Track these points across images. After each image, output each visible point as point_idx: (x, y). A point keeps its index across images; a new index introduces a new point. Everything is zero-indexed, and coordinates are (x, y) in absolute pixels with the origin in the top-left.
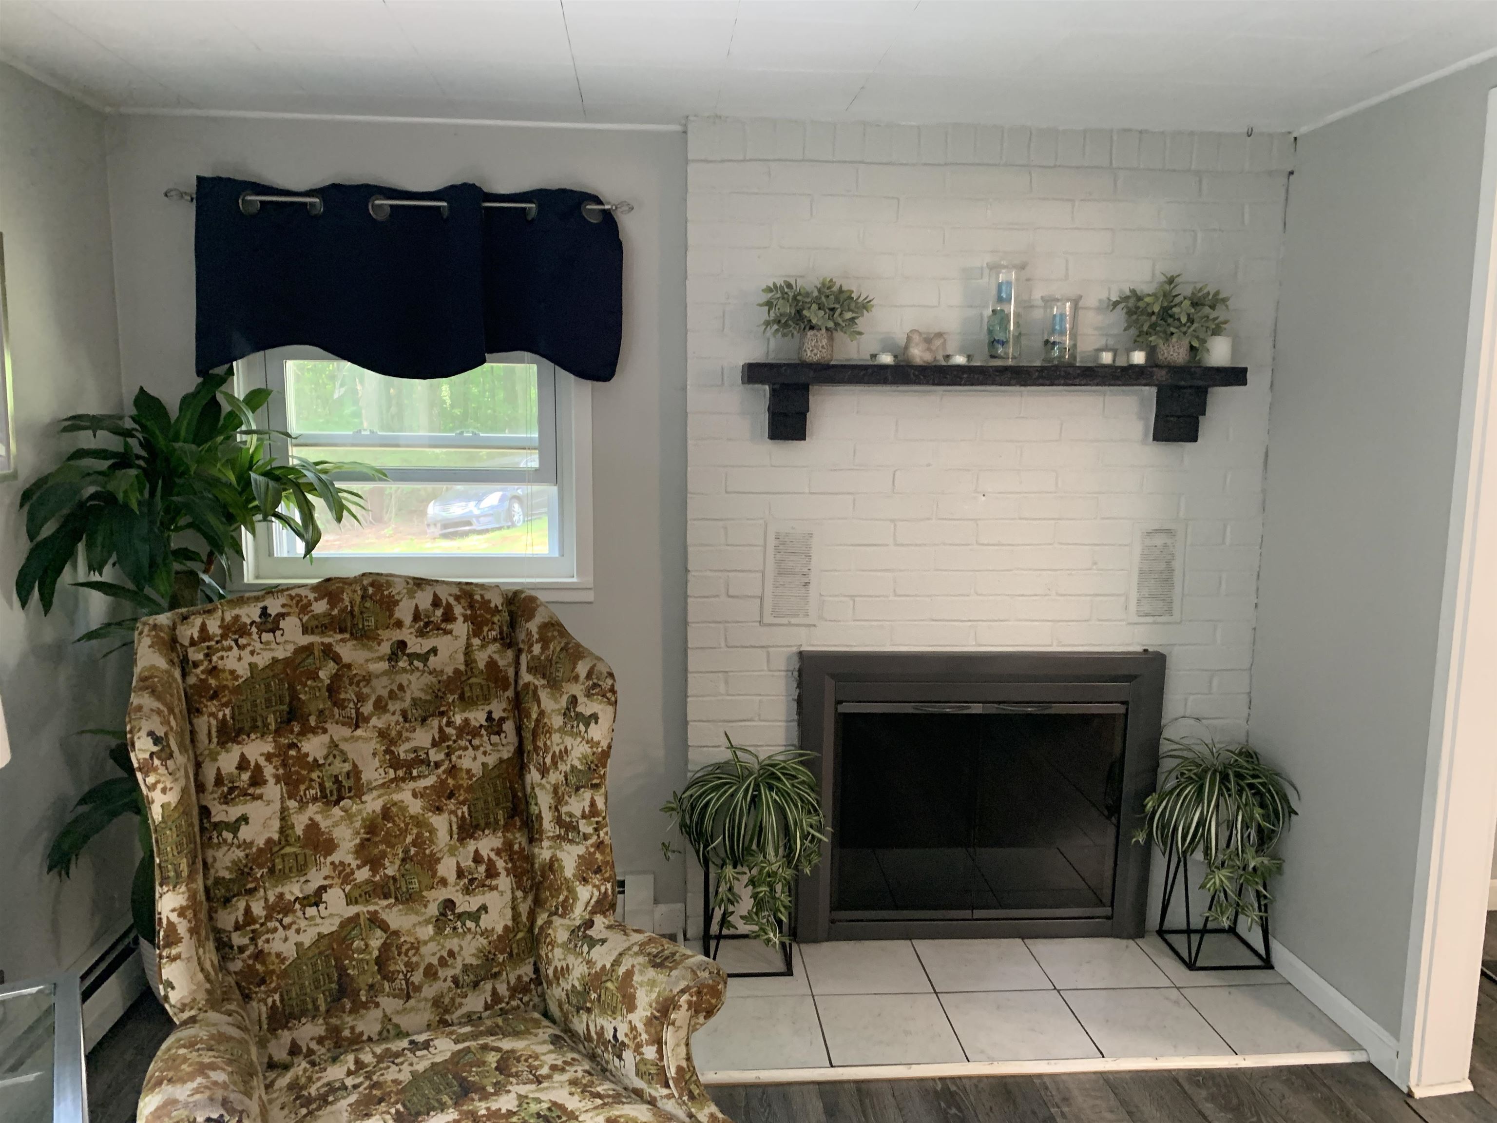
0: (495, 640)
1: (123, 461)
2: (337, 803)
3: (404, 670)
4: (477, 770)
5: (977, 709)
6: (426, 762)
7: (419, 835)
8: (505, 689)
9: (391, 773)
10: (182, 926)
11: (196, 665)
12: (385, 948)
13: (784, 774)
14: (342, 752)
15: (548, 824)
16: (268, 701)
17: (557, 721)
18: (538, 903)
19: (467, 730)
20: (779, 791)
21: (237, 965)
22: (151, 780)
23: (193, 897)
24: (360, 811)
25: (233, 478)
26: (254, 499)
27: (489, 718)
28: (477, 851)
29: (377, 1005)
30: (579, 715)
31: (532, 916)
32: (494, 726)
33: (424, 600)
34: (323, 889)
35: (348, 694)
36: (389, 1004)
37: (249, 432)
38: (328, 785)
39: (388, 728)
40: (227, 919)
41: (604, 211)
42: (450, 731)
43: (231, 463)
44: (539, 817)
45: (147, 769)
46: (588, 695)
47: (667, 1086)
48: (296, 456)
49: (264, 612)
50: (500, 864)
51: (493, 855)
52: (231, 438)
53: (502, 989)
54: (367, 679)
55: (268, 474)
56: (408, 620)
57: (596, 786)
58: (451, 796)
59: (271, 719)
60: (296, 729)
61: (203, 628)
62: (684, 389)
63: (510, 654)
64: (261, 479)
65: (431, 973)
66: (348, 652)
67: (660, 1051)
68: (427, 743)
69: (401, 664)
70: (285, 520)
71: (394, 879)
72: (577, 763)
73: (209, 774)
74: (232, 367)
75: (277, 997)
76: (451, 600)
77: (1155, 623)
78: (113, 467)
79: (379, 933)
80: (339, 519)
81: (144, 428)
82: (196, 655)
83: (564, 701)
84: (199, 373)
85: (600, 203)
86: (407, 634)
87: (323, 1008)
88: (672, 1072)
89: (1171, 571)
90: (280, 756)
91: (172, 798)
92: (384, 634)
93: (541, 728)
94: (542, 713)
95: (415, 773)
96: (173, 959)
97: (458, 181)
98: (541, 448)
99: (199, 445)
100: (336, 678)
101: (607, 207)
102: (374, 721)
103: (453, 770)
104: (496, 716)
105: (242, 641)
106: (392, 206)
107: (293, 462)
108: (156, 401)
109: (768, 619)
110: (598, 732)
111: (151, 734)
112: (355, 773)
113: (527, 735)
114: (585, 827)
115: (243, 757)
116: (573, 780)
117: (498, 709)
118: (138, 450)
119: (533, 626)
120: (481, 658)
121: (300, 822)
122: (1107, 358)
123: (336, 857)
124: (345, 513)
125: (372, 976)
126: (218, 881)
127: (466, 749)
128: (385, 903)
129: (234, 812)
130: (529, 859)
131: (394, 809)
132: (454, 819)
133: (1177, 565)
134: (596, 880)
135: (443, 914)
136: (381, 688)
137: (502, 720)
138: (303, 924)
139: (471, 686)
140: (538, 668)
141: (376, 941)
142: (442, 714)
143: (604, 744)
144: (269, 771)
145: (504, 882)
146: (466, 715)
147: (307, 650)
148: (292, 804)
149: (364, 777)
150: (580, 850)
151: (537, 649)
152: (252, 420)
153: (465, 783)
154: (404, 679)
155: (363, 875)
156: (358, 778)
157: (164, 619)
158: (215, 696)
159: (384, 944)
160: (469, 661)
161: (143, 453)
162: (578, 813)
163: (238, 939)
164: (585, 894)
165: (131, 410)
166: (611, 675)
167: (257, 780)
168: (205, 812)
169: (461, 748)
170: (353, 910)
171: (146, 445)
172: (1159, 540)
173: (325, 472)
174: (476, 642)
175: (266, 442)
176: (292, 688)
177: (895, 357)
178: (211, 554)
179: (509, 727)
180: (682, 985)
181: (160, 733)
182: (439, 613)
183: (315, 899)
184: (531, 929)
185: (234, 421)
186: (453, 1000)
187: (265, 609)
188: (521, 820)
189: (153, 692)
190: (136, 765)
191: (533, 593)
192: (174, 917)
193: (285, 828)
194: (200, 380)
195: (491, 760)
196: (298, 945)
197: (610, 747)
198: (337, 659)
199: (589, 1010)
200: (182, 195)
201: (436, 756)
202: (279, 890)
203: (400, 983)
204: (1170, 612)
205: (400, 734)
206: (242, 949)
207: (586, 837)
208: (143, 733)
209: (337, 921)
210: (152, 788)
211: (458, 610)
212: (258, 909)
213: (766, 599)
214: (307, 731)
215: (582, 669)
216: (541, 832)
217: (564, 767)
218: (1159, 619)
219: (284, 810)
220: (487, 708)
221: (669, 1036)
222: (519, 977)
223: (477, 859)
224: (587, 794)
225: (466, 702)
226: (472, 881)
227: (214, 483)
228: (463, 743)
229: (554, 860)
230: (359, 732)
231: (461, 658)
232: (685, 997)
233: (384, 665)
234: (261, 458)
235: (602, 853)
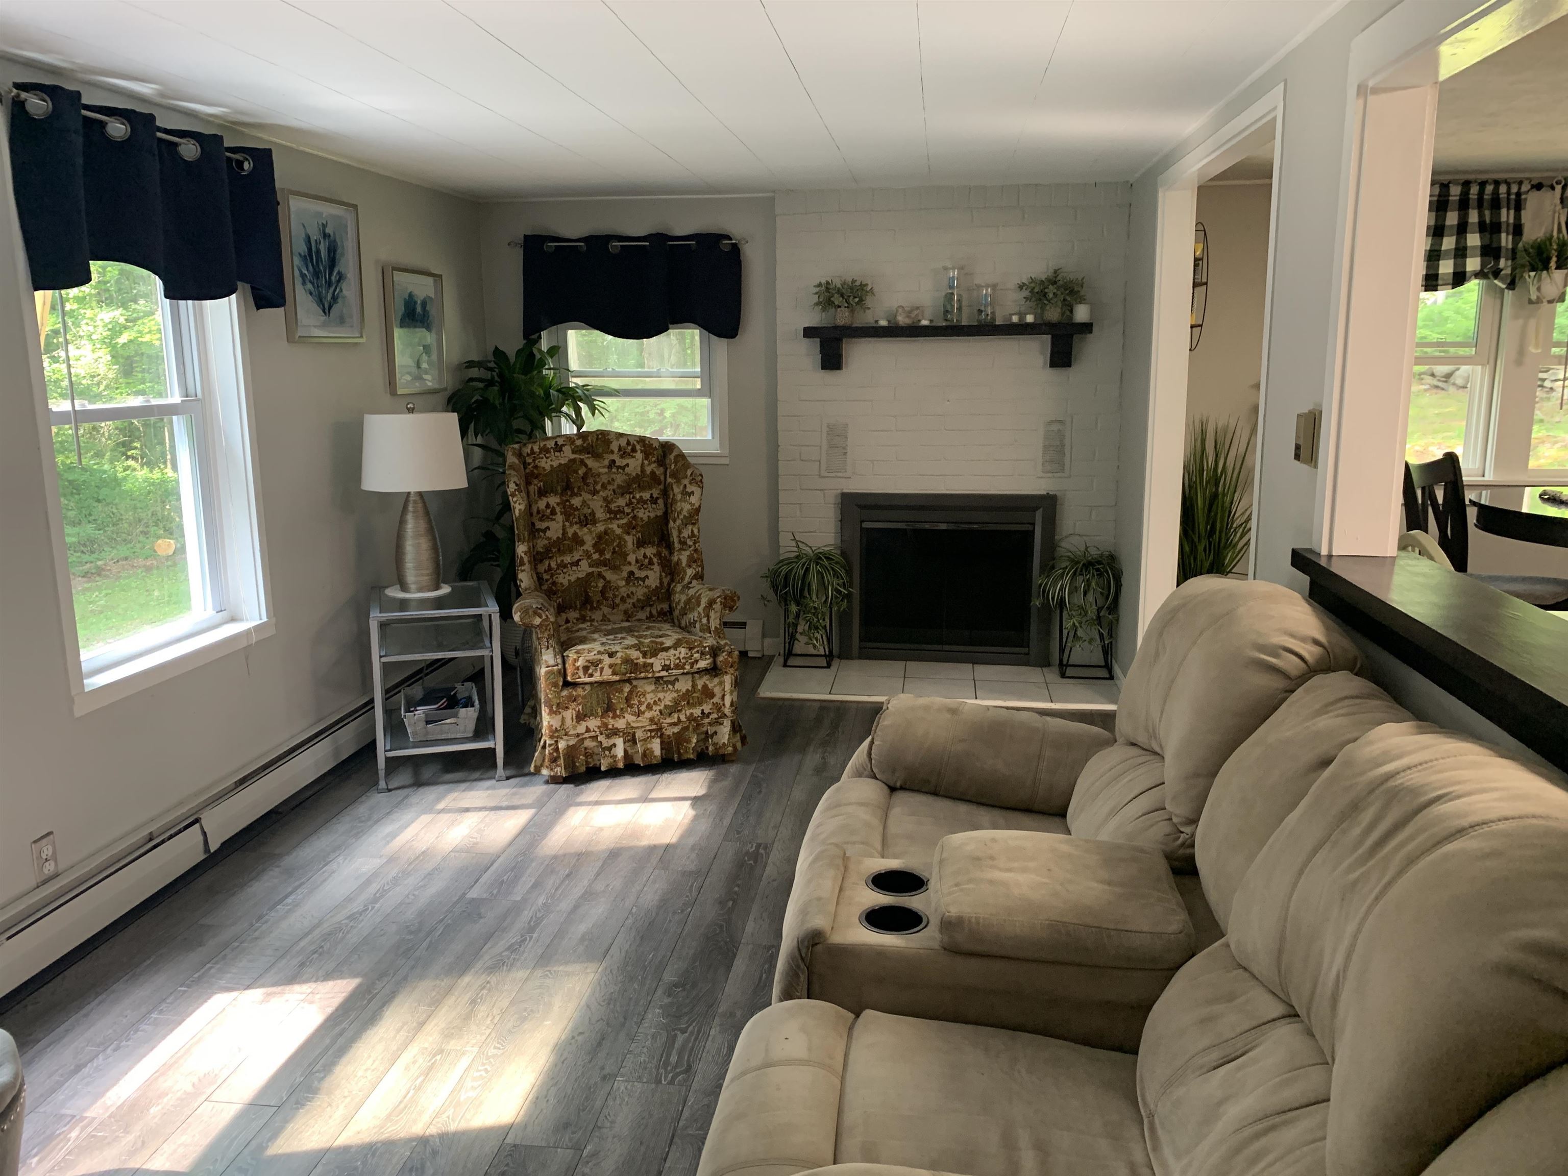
0: (655, 462)
1: (490, 383)
2: (586, 526)
3: (614, 473)
4: (645, 518)
5: (943, 527)
6: (623, 512)
7: (620, 543)
8: (659, 484)
9: (608, 516)
10: (526, 559)
11: (529, 464)
12: (604, 587)
13: (826, 558)
14: (588, 505)
15: (677, 546)
16: (558, 481)
17: (679, 497)
18: (672, 580)
19: (642, 501)
20: (822, 566)
21: (545, 587)
22: (515, 499)
23: (529, 548)
24: (595, 530)
25: (542, 392)
26: (552, 404)
27: (651, 496)
28: (645, 553)
29: (601, 609)
30: (687, 492)
31: (669, 585)
32: (654, 501)
33: (623, 442)
34: (579, 560)
35: (590, 480)
36: (606, 610)
37: (550, 369)
38: (582, 517)
39: (607, 496)
40: (542, 568)
41: (732, 244)
42: (634, 501)
43: (541, 385)
44: (674, 542)
45: (513, 495)
46: (691, 483)
47: (710, 633)
48: (574, 382)
49: (556, 444)
50: (655, 560)
51: (652, 556)
52: (541, 372)
53: (654, 612)
54: (599, 475)
55: (559, 391)
56: (616, 450)
57: (694, 524)
58: (634, 528)
59: (559, 488)
60: (569, 493)
61: (532, 449)
62: (776, 342)
63: (662, 469)
64: (555, 393)
65: (623, 600)
66: (591, 463)
67: (708, 620)
68: (624, 504)
69: (613, 470)
70: (568, 416)
71: (609, 560)
72: (686, 514)
73: (535, 510)
74: (540, 335)
75: (561, 600)
76: (635, 443)
77: (1054, 477)
78: (487, 387)
79: (602, 580)
80: (593, 414)
81: (499, 367)
82: (529, 460)
83: (682, 487)
84: (525, 338)
85: (731, 239)
86: (615, 457)
87: (578, 606)
88: (713, 629)
89: (1063, 446)
90: (563, 504)
91: (522, 507)
92: (605, 456)
93: (674, 501)
94: (674, 495)
95: (618, 516)
96: (523, 571)
97: (653, 232)
98: (701, 377)
99: (526, 375)
100: (586, 474)
101: (734, 242)
102: (601, 493)
103: (635, 517)
104: (655, 496)
105: (547, 455)
106: (621, 246)
107: (572, 385)
108: (504, 354)
109: (824, 473)
110: (694, 499)
111: (515, 482)
112: (593, 514)
113: (669, 506)
114: (690, 542)
115: (548, 503)
116: (684, 521)
117: (656, 493)
118: (496, 378)
119: (672, 457)
120: (648, 470)
121: (570, 532)
122: (1015, 319)
123: (585, 547)
124: (597, 411)
125: (598, 597)
126: (538, 553)
127: (640, 509)
128: (605, 568)
129: (544, 525)
130: (670, 561)
131: (609, 531)
132: (635, 538)
133: (1067, 442)
134: (694, 565)
135: (629, 577)
136: (604, 479)
137: (657, 498)
138: (571, 573)
139: (643, 481)
140: (674, 475)
141: (601, 584)
142: (630, 493)
143: (697, 505)
144: (558, 509)
145: (657, 568)
146: (641, 494)
147: (574, 460)
148: (567, 524)
149: (597, 516)
150: (688, 553)
151: (673, 467)
152: (551, 363)
153: (640, 524)
154: (614, 476)
155: (596, 556)
156: (594, 516)
157: (516, 446)
158: (536, 477)
159: (604, 586)
160: (643, 471)
161: (499, 380)
162: (687, 536)
163: (546, 577)
164: (690, 572)
165: (491, 358)
166: (701, 475)
167: (553, 512)
168: (533, 524)
169: (638, 508)
170: (591, 570)
171: (501, 375)
172: (1055, 427)
173: (588, 390)
174: (646, 462)
175: (558, 375)
176: (567, 476)
177: (889, 322)
178: (532, 431)
179: (660, 501)
180: (718, 595)
181: (518, 483)
182: (630, 448)
183: (577, 563)
184: (668, 590)
185: (542, 363)
186: (632, 612)
187: (556, 442)
188: (666, 544)
189: (514, 470)
190: (509, 493)
191: (675, 443)
192: (523, 555)
193: (564, 533)
194: (525, 342)
195: (652, 515)
196: (569, 581)
197: (700, 506)
198: (586, 466)
199: (686, 614)
200: (516, 244)
201: (627, 510)
202: (562, 558)
203: (610, 602)
204: (1063, 471)
205: (612, 499)
206: (547, 580)
207: (690, 547)
208: (512, 482)
209: (585, 574)
210: (515, 502)
211: (638, 447)
212: (553, 565)
213: (822, 462)
214: (573, 495)
215: (689, 472)
216: (674, 549)
217: (681, 517)
218: (1058, 475)
219: (564, 526)
220: (651, 492)
221: (712, 614)
222: (662, 608)
223: (645, 556)
224: (690, 527)
225: (642, 488)
226: (642, 565)
227: (532, 395)
228: (639, 506)
229: (679, 559)
230: (595, 497)
231: (639, 469)
232: (719, 599)
233: (606, 470)
234: (555, 383)
235: (697, 554)
